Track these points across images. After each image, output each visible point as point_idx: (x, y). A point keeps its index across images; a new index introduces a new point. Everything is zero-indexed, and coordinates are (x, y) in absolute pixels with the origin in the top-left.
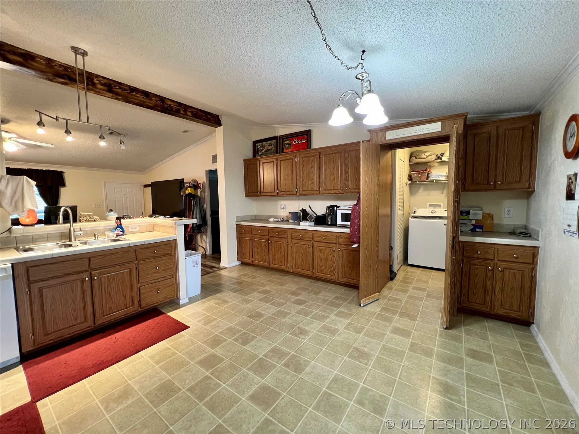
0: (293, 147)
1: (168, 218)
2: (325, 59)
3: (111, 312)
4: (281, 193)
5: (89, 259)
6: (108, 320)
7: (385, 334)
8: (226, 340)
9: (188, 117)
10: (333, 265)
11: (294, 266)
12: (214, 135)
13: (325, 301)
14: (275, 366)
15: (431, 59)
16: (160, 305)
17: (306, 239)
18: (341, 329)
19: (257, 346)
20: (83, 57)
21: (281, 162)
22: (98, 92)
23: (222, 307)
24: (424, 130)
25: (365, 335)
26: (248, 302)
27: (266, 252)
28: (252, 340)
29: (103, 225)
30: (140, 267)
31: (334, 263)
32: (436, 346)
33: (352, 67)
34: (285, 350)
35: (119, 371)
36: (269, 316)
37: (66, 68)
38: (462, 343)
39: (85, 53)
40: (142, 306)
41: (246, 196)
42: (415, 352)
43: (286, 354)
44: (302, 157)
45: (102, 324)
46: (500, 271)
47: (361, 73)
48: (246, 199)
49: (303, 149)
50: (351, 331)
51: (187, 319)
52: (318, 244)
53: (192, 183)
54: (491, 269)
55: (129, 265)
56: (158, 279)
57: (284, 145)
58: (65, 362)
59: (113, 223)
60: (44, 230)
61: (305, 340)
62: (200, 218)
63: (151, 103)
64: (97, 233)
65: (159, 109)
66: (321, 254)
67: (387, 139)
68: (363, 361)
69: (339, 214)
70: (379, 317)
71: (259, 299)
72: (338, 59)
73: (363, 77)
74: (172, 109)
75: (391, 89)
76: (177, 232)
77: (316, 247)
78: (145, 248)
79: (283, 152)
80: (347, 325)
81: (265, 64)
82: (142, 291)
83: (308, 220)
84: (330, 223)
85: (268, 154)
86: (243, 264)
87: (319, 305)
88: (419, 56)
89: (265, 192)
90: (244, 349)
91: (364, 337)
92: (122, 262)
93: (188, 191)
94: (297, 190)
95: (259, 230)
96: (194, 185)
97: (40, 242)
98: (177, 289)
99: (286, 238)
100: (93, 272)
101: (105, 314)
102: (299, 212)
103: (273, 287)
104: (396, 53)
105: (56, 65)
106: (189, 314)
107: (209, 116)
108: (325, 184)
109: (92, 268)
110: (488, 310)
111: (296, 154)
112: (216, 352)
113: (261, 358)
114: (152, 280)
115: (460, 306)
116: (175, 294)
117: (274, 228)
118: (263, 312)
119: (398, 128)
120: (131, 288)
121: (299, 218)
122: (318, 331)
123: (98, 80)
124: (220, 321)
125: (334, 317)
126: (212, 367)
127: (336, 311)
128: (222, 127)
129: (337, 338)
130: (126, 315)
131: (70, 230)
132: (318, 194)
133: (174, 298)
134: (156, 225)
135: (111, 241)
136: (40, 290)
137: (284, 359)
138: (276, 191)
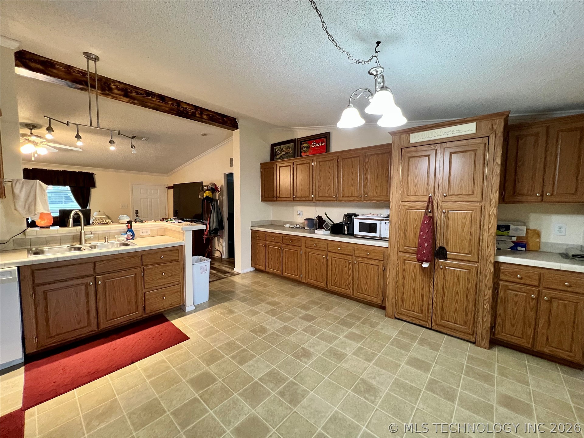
0: (311, 150)
1: (179, 222)
2: (335, 54)
3: (114, 317)
4: (297, 199)
5: (94, 264)
6: (112, 325)
7: (400, 365)
8: (223, 357)
9: (204, 120)
10: (348, 279)
11: (307, 277)
12: (231, 139)
13: (336, 318)
14: (269, 394)
15: (462, 48)
16: (164, 311)
17: (320, 249)
18: (350, 355)
19: (254, 367)
20: (95, 62)
21: (298, 166)
22: (115, 97)
23: (227, 317)
24: (454, 132)
25: (375, 364)
26: (255, 313)
27: (279, 260)
28: (250, 359)
29: (114, 229)
30: (145, 272)
31: (350, 276)
32: (460, 386)
33: (363, 61)
34: (283, 374)
35: (111, 382)
36: (274, 332)
37: (84, 73)
38: (494, 386)
39: (97, 58)
40: (147, 312)
41: (263, 200)
42: (434, 392)
43: (284, 379)
44: (320, 162)
45: (107, 328)
46: (546, 301)
47: (375, 67)
48: (263, 203)
49: (322, 152)
50: (360, 357)
51: (189, 329)
52: (333, 255)
53: (210, 186)
54: (534, 297)
55: (135, 271)
56: (164, 285)
57: (302, 149)
58: (62, 368)
59: (124, 227)
60: (57, 233)
61: (307, 365)
62: (216, 221)
63: (166, 107)
64: (108, 237)
65: (175, 112)
66: (336, 265)
67: (411, 142)
68: (369, 397)
69: (356, 223)
70: (395, 343)
71: (266, 311)
72: (344, 52)
73: (377, 72)
74: (187, 112)
75: (415, 86)
76: (184, 238)
77: (330, 258)
78: (152, 254)
79: (301, 156)
80: (356, 350)
81: (272, 62)
82: (147, 297)
83: (323, 228)
84: (346, 233)
85: (285, 157)
86: (257, 270)
87: (329, 323)
88: (447, 44)
89: (281, 197)
90: (241, 369)
91: (375, 367)
92: (128, 267)
93: (206, 194)
94: (313, 196)
95: (273, 236)
96: (212, 188)
97: (53, 244)
98: (183, 296)
99: (300, 247)
100: (97, 277)
101: (108, 319)
102: (316, 218)
103: (283, 298)
104: (417, 43)
105: (74, 72)
106: (193, 323)
107: (225, 119)
108: (343, 191)
109: (97, 273)
110: (530, 346)
111: (313, 158)
112: (211, 370)
113: (256, 382)
114: (158, 286)
115: (493, 338)
116: (182, 302)
117: (288, 236)
118: (268, 327)
119: (425, 130)
120: (136, 293)
121: (315, 226)
122: (323, 354)
123: (114, 85)
124: (222, 334)
125: (344, 339)
126: (203, 388)
127: (347, 331)
128: (238, 130)
129: (343, 365)
130: (130, 321)
131: (81, 233)
132: (335, 201)
133: (180, 305)
134: (167, 229)
135: (120, 246)
136: (45, 293)
137: (281, 386)
138: (292, 197)
